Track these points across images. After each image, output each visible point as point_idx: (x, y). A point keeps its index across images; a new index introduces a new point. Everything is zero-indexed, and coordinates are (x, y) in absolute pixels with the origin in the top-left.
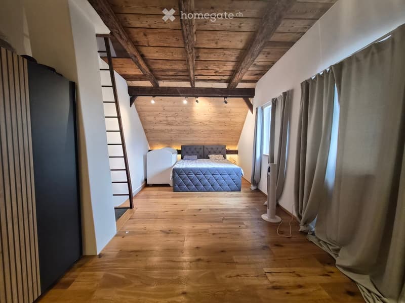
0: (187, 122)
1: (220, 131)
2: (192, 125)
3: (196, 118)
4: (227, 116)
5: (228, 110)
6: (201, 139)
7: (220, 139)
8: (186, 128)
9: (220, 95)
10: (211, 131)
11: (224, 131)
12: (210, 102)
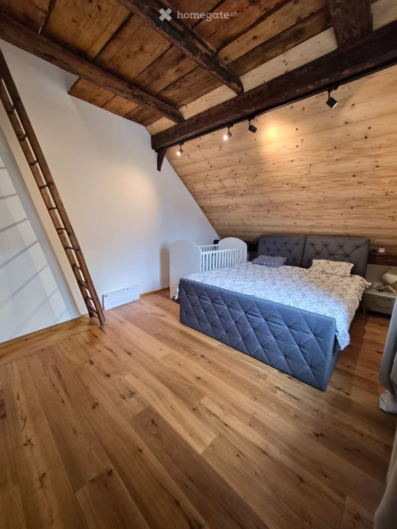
0: (258, 186)
1: (348, 200)
2: (271, 192)
3: (274, 174)
4: (359, 152)
5: (358, 130)
6: (300, 222)
7: (351, 223)
8: (262, 199)
9: (311, 87)
10: (319, 202)
11: (361, 199)
12: (295, 121)
